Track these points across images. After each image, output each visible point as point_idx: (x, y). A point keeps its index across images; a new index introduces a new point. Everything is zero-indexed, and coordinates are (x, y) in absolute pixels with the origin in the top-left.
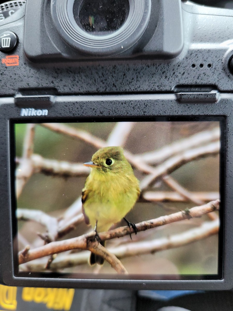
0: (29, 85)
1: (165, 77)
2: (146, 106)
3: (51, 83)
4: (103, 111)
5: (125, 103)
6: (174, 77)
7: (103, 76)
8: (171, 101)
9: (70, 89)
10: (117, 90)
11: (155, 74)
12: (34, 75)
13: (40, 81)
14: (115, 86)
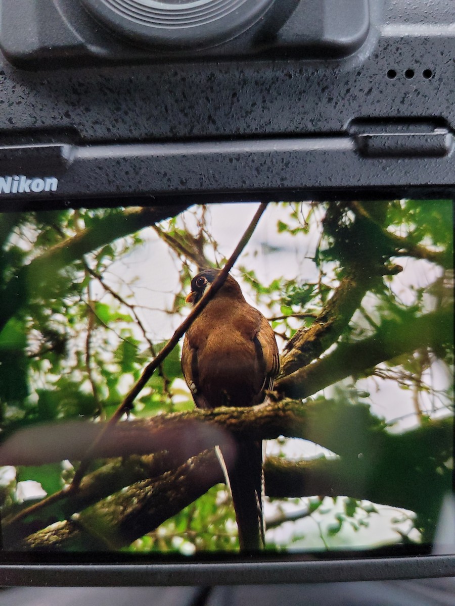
0: (11, 123)
1: (327, 99)
2: (287, 165)
3: (64, 117)
4: (186, 179)
5: (238, 160)
6: (349, 100)
7: (185, 97)
8: (344, 153)
9: (109, 130)
10: (217, 129)
11: (304, 92)
12: (23, 98)
13: (38, 112)
14: (214, 122)
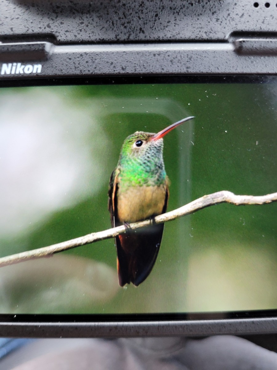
0: (12, 31)
1: (216, 20)
2: (190, 59)
3: (46, 27)
4: (125, 67)
5: (159, 55)
6: (229, 20)
7: (125, 16)
8: (227, 52)
9: (75, 36)
10: (145, 37)
11: (201, 14)
12: (20, 15)
13: (30, 24)
14: (143, 32)
